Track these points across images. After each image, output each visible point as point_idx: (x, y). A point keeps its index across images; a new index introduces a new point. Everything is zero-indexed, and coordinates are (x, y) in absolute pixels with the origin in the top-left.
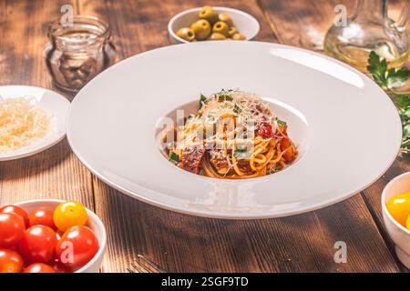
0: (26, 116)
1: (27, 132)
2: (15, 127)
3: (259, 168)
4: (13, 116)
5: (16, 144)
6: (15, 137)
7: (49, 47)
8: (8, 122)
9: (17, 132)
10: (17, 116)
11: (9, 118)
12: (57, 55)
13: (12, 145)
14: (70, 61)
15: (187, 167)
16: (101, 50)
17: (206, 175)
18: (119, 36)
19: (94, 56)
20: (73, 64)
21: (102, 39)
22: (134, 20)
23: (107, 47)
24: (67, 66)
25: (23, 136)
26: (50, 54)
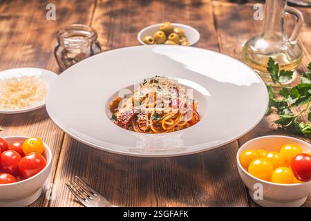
0: (32, 87)
1: (31, 97)
2: (23, 93)
3: (169, 128)
4: (23, 86)
5: (21, 104)
6: (22, 100)
7: (57, 44)
8: (20, 90)
9: (24, 97)
10: (25, 87)
11: (20, 87)
12: (61, 49)
13: (19, 105)
14: (68, 54)
15: (120, 124)
16: (89, 47)
17: (133, 130)
18: (113, 40)
19: (84, 52)
20: (70, 56)
21: (91, 40)
22: (125, 31)
23: (94, 46)
24: (66, 57)
25: (27, 100)
26: (56, 49)
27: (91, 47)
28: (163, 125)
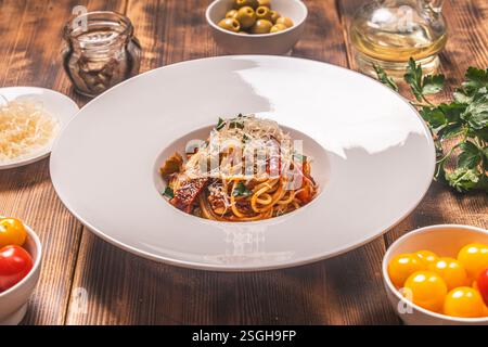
0: (28, 121)
1: (28, 139)
2: (14, 132)
3: (263, 210)
4: (14, 120)
5: (13, 151)
6: (13, 144)
7: (68, 50)
8: (7, 127)
9: (16, 139)
10: (17, 121)
11: (8, 123)
12: (76, 56)
13: (10, 153)
14: (90, 64)
15: (180, 204)
16: (123, 50)
17: (202, 216)
19: (116, 57)
20: (92, 67)
21: (124, 37)
23: (130, 45)
24: (86, 70)
25: (23, 143)
26: (68, 57)
27: (126, 47)
28: (253, 204)
